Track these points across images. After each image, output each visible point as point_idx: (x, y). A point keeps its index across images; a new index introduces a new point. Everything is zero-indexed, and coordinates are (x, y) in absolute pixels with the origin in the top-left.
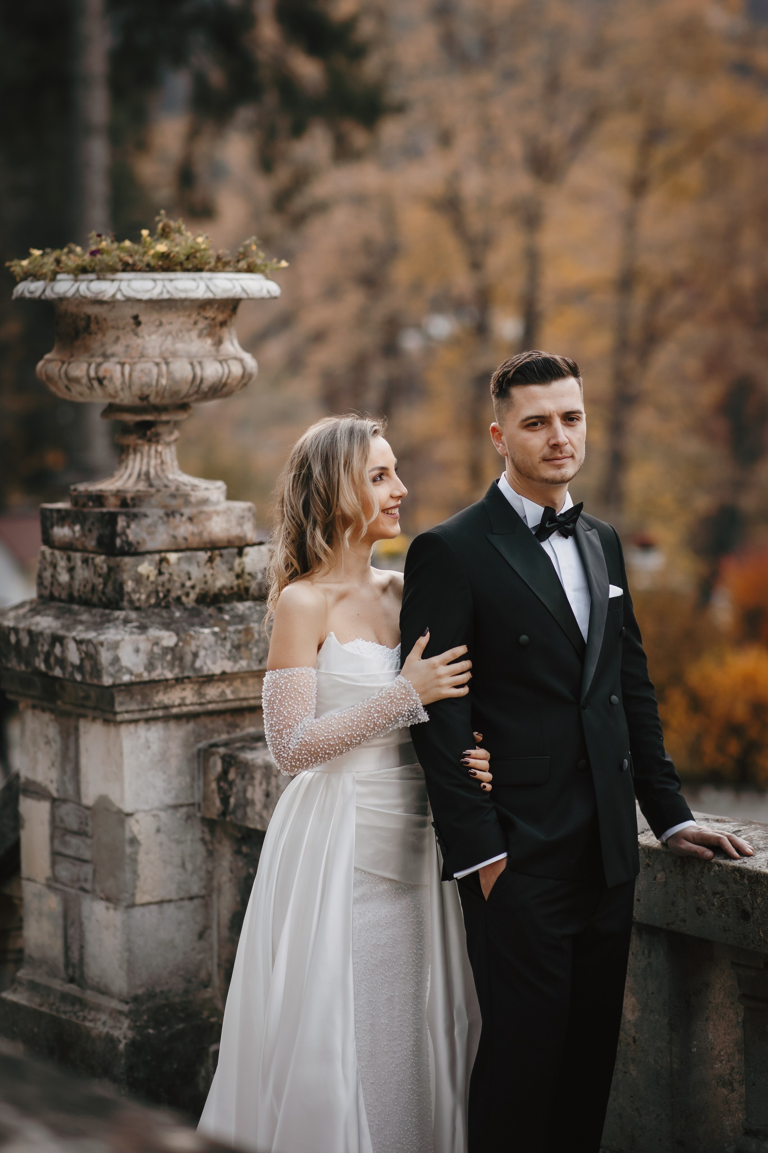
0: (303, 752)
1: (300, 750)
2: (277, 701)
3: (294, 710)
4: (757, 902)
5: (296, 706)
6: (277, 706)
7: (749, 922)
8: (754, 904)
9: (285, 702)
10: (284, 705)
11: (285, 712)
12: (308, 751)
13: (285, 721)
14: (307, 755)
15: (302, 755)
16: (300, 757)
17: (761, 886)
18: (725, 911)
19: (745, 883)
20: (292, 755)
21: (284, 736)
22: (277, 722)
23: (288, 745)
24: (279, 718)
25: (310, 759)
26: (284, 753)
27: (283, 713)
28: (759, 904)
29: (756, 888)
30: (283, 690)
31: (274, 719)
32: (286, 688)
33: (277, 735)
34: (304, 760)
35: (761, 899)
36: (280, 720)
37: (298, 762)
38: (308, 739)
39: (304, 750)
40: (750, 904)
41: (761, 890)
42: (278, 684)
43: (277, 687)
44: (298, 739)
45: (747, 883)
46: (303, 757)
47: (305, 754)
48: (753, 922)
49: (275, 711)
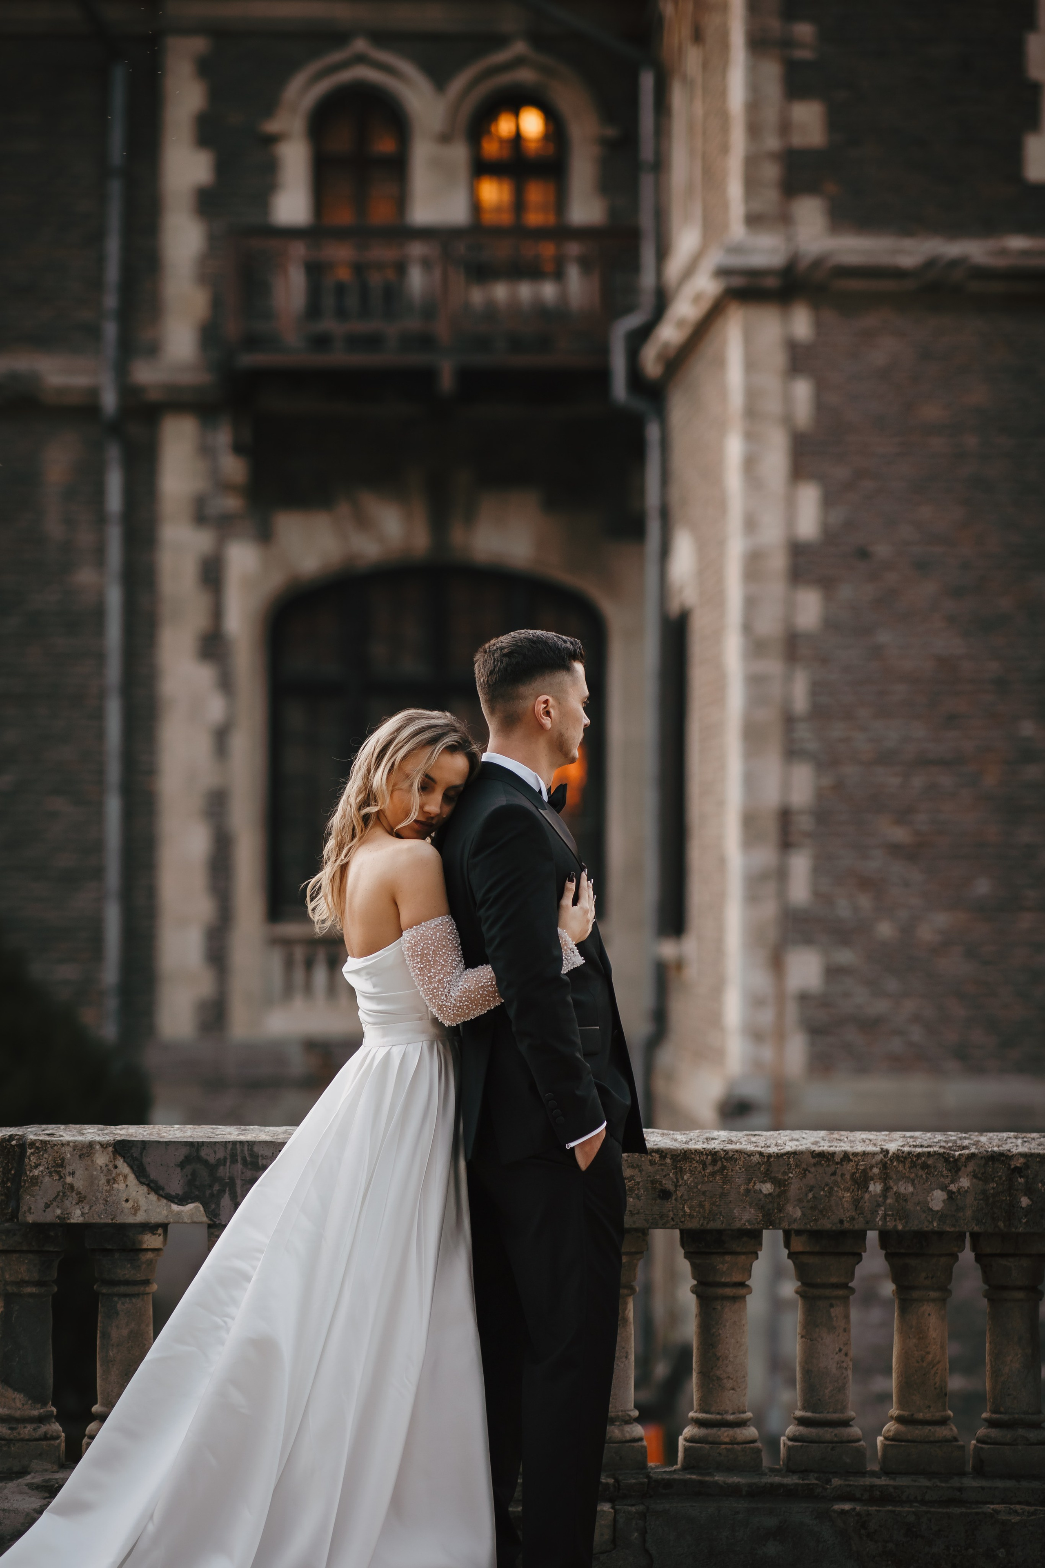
0: (464, 999)
1: (461, 997)
2: (431, 952)
3: (449, 957)
4: (683, 1179)
5: (449, 953)
6: (432, 957)
7: (670, 1200)
8: (678, 1181)
9: (439, 951)
10: (439, 954)
11: (441, 961)
12: (469, 998)
13: (444, 970)
14: (468, 1002)
15: (463, 1001)
16: (461, 1004)
17: (691, 1162)
18: (634, 1194)
19: (666, 1163)
20: (454, 1002)
21: (445, 984)
22: (436, 973)
23: (449, 993)
24: (437, 968)
25: (470, 1006)
26: (447, 1002)
27: (440, 962)
28: (686, 1181)
29: (683, 1165)
30: (433, 940)
31: (432, 970)
32: (436, 937)
33: (438, 985)
34: (465, 1007)
35: (689, 1175)
36: (439, 970)
37: (460, 1010)
38: (467, 985)
39: (464, 997)
40: (673, 1182)
41: (691, 1166)
42: (428, 936)
43: (427, 939)
44: (458, 986)
45: (670, 1162)
46: (464, 1004)
47: (466, 1001)
48: (676, 1200)
49: (432, 962)
